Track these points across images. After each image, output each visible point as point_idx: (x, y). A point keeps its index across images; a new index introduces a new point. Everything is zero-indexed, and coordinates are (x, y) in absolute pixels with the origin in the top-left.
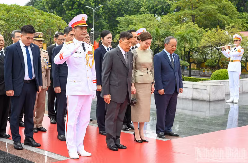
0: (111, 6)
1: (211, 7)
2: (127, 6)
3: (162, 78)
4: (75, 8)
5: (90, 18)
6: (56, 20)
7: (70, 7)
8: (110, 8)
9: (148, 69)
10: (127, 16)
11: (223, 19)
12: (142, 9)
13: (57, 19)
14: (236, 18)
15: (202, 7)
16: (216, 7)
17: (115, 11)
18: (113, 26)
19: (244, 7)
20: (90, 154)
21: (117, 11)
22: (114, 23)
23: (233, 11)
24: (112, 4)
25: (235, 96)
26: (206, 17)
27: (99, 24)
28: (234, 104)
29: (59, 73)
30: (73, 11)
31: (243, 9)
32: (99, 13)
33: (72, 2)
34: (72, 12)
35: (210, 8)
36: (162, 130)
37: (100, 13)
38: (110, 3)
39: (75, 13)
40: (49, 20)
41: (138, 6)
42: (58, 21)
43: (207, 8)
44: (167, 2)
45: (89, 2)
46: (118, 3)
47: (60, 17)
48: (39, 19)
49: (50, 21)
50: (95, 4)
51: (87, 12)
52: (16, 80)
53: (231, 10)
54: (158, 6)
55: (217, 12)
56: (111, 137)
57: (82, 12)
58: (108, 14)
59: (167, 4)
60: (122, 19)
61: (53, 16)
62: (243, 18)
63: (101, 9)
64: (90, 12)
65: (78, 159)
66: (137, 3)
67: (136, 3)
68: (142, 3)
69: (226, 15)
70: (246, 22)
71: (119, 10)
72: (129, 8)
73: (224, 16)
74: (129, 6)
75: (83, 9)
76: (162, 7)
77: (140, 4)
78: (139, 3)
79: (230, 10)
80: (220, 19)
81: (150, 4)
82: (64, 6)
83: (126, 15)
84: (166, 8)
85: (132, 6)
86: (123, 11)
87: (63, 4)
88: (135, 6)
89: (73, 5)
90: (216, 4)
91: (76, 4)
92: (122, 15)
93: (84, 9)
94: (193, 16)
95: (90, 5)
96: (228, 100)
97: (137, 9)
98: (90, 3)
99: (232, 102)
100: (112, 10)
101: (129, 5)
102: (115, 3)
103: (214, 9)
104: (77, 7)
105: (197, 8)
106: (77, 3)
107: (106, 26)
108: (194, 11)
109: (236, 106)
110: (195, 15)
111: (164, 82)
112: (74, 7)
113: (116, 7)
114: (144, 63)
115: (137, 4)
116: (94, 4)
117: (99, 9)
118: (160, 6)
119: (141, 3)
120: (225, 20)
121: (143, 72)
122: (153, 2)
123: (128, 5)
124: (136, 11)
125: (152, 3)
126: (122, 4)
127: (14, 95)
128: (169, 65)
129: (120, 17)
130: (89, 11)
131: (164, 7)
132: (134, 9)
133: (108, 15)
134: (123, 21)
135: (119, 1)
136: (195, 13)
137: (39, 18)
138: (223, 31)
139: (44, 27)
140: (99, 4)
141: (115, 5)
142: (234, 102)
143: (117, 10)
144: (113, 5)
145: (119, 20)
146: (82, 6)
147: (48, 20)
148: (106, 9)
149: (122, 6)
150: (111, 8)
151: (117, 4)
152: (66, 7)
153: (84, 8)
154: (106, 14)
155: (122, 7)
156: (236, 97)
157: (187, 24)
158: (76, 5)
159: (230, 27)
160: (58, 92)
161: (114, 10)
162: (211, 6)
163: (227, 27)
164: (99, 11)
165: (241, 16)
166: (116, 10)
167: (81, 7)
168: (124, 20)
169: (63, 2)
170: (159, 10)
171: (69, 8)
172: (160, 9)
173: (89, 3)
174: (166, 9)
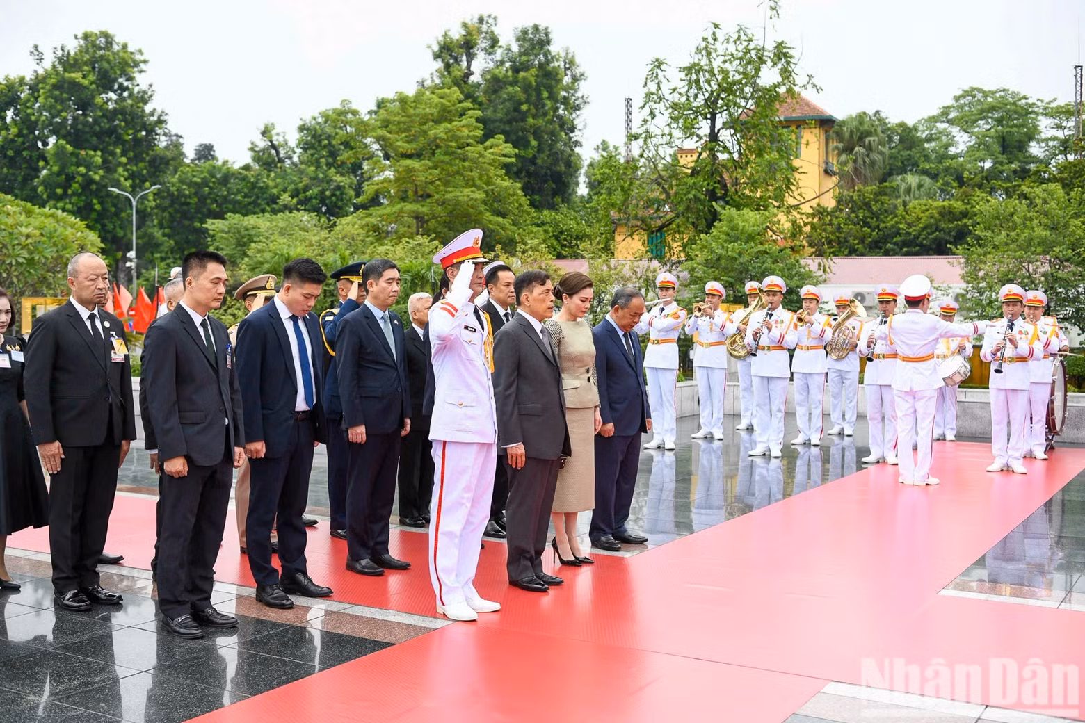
0: (177, 190)
1: (468, 196)
2: (224, 189)
3: (609, 394)
4: (74, 194)
5: (119, 222)
6: (74, 231)
7: (59, 191)
8: (176, 193)
9: (588, 371)
10: (234, 219)
11: (498, 227)
12: (284, 200)
13: (73, 226)
14: (528, 225)
15: (444, 195)
16: (480, 195)
17: (188, 204)
18: (185, 246)
19: (541, 196)
20: (497, 606)
21: (196, 204)
22: (187, 238)
23: (520, 205)
24: (181, 181)
25: (666, 431)
26: (450, 222)
27: (146, 239)
28: (666, 452)
29: (359, 387)
30: (67, 200)
31: (539, 201)
32: (145, 209)
33: (64, 177)
34: (65, 204)
35: (466, 198)
36: (607, 530)
37: (149, 210)
38: (175, 180)
39: (75, 208)
40: (56, 231)
41: (256, 190)
42: (79, 234)
43: (458, 197)
44: (334, 178)
45: (116, 176)
46: (199, 180)
47: (80, 223)
48: (26, 226)
49: (58, 233)
50: (134, 181)
51: (110, 204)
52: (270, 412)
53: (516, 205)
54: (311, 189)
55: (482, 209)
56: (524, 557)
57: (95, 204)
58: (171, 210)
59: (335, 184)
60: (220, 225)
61: (63, 219)
62: (543, 224)
63: (151, 198)
64: (120, 206)
65: (474, 621)
66: (252, 180)
67: (250, 182)
68: (266, 180)
69: (504, 216)
70: (554, 235)
71: (203, 200)
72: (229, 194)
73: (500, 219)
74: (229, 188)
75: (97, 196)
76: (322, 192)
77: (262, 185)
78: (257, 182)
79: (512, 203)
80: (491, 226)
81: (286, 185)
82: (40, 189)
83: (232, 215)
84: (333, 195)
85: (238, 189)
86: (212, 203)
87: (36, 182)
88: (246, 190)
89: (66, 186)
90: (479, 188)
91: (77, 182)
92: (220, 216)
93: (102, 197)
94: (419, 218)
95: (117, 184)
96: (648, 442)
97: (251, 197)
98: (119, 181)
99: (659, 448)
100: (183, 199)
101: (229, 186)
102: (191, 181)
103: (476, 200)
104: (80, 191)
105: (429, 196)
106: (79, 179)
107: (166, 244)
108: (423, 206)
109: (670, 457)
110: (423, 218)
111: (613, 405)
112: (70, 192)
113: (193, 190)
114: (582, 355)
115: (252, 183)
116: (130, 181)
117: (144, 198)
118: (314, 191)
119: (264, 182)
120: (502, 229)
121: (577, 378)
122: (295, 179)
123: (225, 185)
124: (250, 203)
125: (293, 182)
126: (211, 184)
127: (265, 455)
128: (624, 359)
129: (216, 221)
130: (115, 201)
131: (328, 193)
132: (246, 196)
133: (169, 213)
134: (223, 231)
135: (202, 176)
136: (425, 209)
137: (25, 224)
138: (510, 258)
139: (41, 249)
140: (143, 181)
141: (191, 184)
142: (666, 448)
143: (196, 199)
144: (184, 187)
145: (213, 227)
146: (94, 187)
147: (52, 229)
148: (163, 198)
149: (211, 188)
150: (178, 195)
151: (196, 183)
152: (46, 190)
153: (103, 194)
154: (164, 210)
155: (210, 193)
156: (669, 435)
157: (411, 241)
158: (75, 186)
159: (527, 247)
160: (359, 441)
161: (188, 200)
162: (467, 191)
163: (520, 247)
164: (146, 202)
165: (539, 218)
166: (192, 202)
167: (91, 190)
168: (227, 230)
169: (38, 177)
170: (314, 201)
171: (55, 193)
172: (315, 198)
173: (114, 179)
174: (334, 198)
